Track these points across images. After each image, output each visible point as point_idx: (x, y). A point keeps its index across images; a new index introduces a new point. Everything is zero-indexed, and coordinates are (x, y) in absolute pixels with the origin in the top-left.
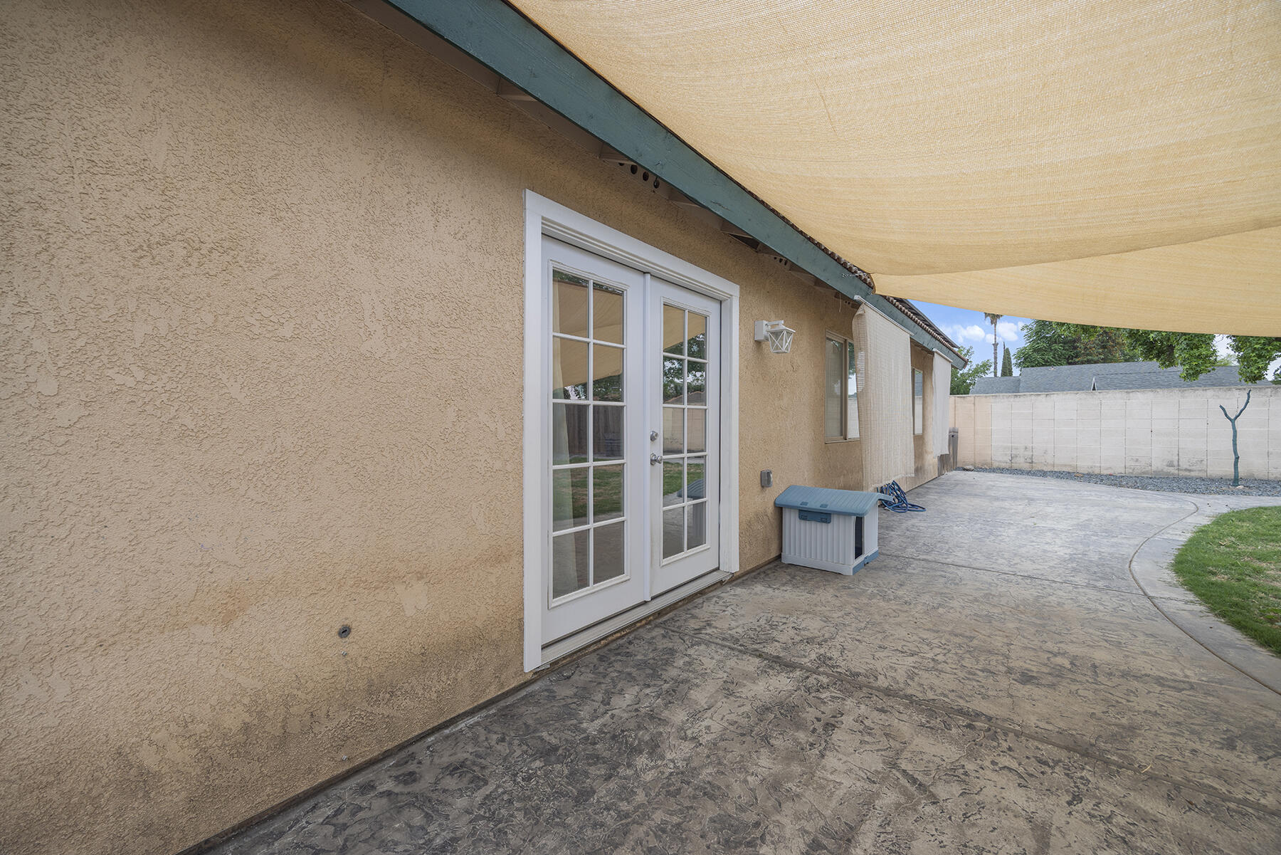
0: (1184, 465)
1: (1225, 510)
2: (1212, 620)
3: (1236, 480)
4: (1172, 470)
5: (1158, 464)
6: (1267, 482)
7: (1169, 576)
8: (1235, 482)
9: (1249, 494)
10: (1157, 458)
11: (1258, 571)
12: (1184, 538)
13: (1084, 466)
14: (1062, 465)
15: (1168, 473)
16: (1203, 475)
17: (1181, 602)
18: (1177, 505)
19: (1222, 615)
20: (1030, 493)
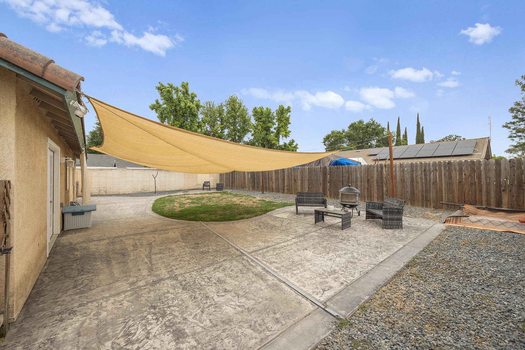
0: (145, 190)
1: (156, 199)
2: (160, 216)
3: (155, 192)
4: (143, 191)
5: (140, 190)
6: (160, 192)
7: (152, 212)
8: (155, 193)
9: (158, 195)
10: (139, 188)
11: (164, 209)
12: (152, 206)
13: (121, 192)
14: (115, 192)
15: (142, 192)
16: (149, 192)
17: (155, 215)
18: (147, 200)
19: (161, 215)
20: (115, 201)
